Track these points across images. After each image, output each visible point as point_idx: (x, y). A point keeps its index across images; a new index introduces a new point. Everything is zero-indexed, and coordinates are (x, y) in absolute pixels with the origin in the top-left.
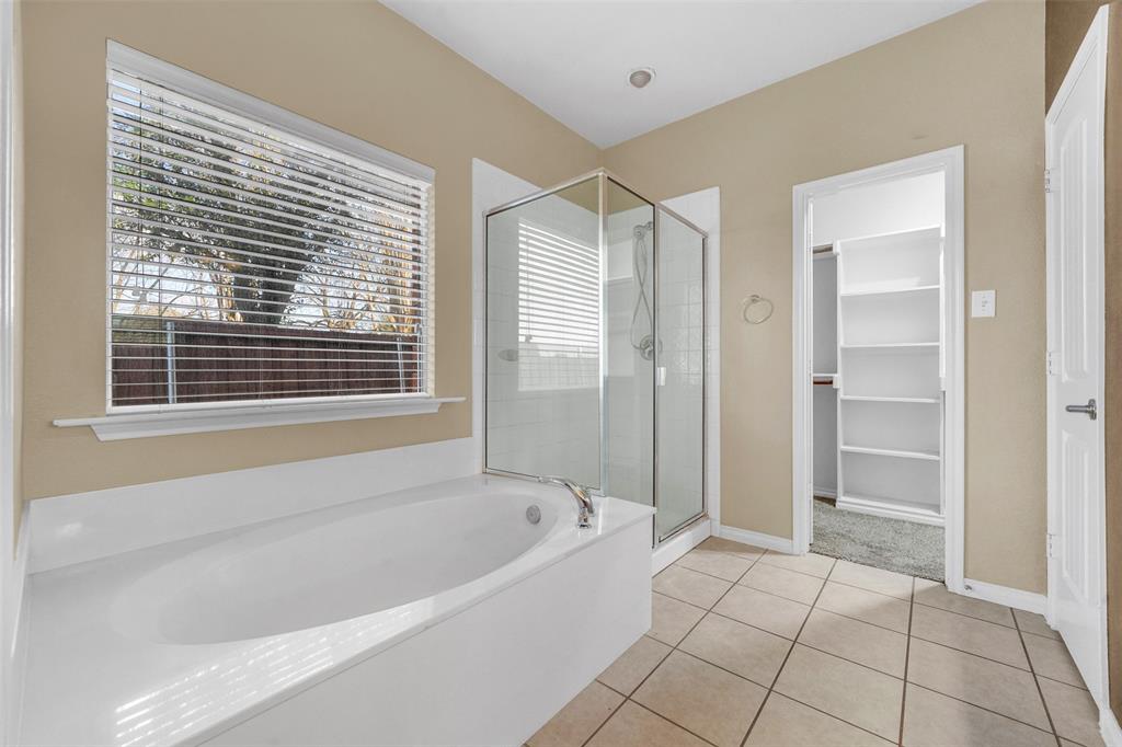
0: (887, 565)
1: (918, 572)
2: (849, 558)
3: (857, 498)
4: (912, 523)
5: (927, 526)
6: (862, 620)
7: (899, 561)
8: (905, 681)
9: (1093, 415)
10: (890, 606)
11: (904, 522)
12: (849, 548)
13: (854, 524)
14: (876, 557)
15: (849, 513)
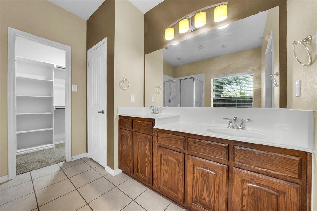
0: (48, 164)
1: (58, 161)
2: (34, 169)
3: (24, 149)
4: (46, 150)
5: (50, 149)
6: (54, 183)
7: (50, 161)
8: (76, 189)
9: (103, 113)
10: (58, 174)
11: (43, 150)
12: (32, 166)
13: (27, 158)
14: (43, 164)
15: (22, 155)
